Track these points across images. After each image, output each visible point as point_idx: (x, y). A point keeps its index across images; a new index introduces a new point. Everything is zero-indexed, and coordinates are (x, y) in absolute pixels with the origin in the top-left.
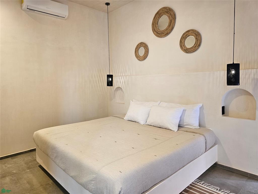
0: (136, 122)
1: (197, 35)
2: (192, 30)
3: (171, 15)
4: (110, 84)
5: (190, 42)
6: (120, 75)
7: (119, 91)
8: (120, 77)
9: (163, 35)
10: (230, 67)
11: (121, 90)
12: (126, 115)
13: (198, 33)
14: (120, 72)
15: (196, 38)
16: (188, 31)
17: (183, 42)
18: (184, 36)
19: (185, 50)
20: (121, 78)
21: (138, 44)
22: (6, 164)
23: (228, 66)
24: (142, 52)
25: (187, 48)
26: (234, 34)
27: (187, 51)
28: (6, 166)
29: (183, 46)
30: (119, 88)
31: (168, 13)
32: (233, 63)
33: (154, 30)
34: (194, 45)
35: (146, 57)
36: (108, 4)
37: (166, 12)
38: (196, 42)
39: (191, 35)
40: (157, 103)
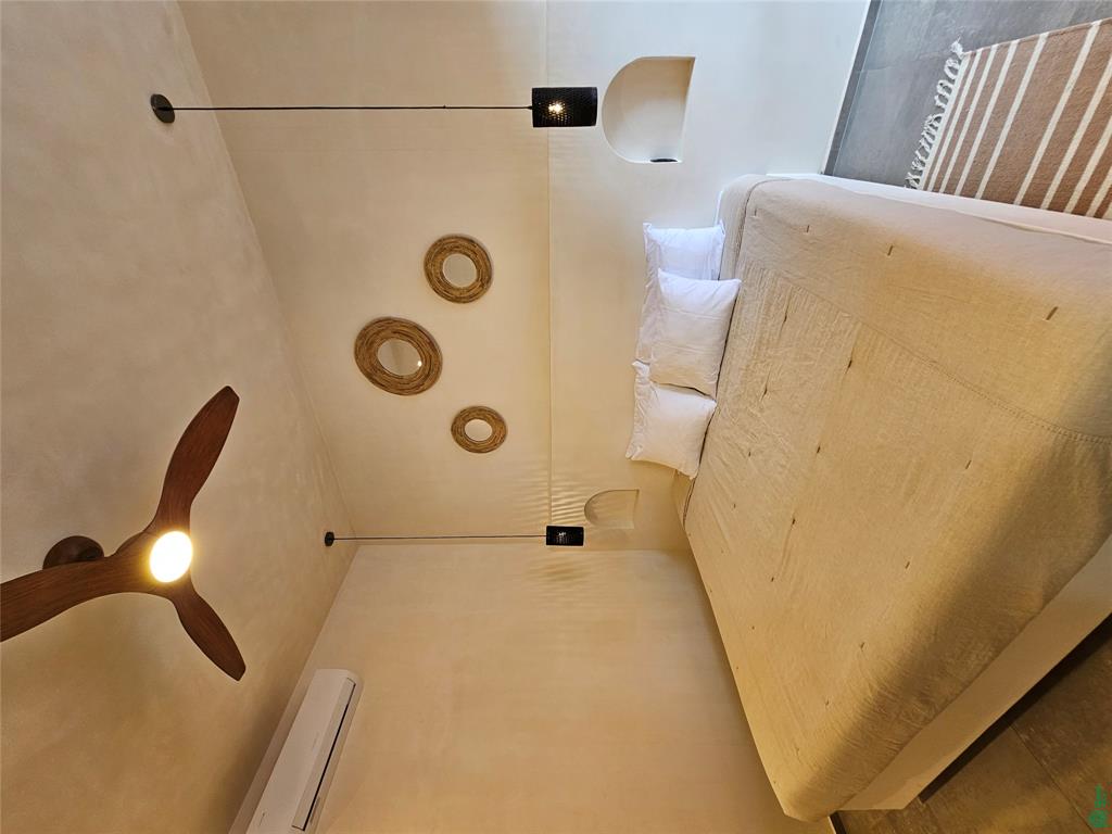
0: (706, 433)
1: (444, 247)
2: (426, 264)
3: (378, 333)
4: (574, 536)
5: (460, 271)
6: (546, 507)
7: (596, 511)
8: (553, 504)
9: (433, 360)
10: (542, 119)
11: (594, 505)
12: (681, 470)
13: (435, 245)
14: (537, 506)
15: (451, 250)
16: (429, 275)
17: (457, 294)
18: (441, 288)
19: (482, 286)
20: (556, 500)
21: (457, 441)
23: (536, 124)
24: (479, 429)
25: (477, 280)
26: (444, 108)
27: (485, 278)
29: (471, 293)
30: (588, 511)
31: (372, 343)
32: (530, 108)
33: (418, 386)
34: (469, 256)
35: (496, 414)
36: (329, 539)
37: (368, 349)
38: (460, 252)
39: (441, 268)
40: (640, 368)
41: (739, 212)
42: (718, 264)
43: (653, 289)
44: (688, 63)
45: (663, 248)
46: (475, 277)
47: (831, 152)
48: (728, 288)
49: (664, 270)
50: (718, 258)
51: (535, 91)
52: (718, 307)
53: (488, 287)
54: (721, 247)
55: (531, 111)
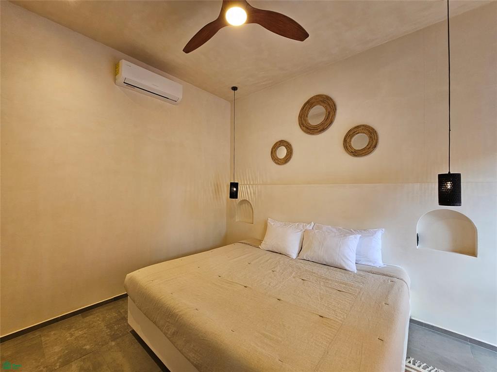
0: (280, 254)
1: (372, 134)
2: (363, 126)
3: (329, 105)
4: (234, 195)
5: (360, 142)
6: (246, 183)
7: (244, 205)
8: (247, 186)
9: (316, 131)
10: (443, 179)
11: (246, 205)
12: (263, 242)
13: (373, 129)
14: (246, 179)
15: (370, 137)
16: (358, 127)
17: (348, 141)
18: (351, 133)
19: (352, 152)
20: (249, 187)
21: (277, 143)
22: (71, 330)
23: (440, 176)
24: (282, 152)
25: (355, 150)
26: (450, 130)
27: (356, 153)
28: (72, 335)
29: (348, 147)
30: (245, 201)
31: (324, 103)
32: (449, 172)
33: (303, 124)
34: (367, 146)
35: (289, 160)
36: (235, 89)
37: (321, 101)
38: (369, 142)
39: (361, 133)
40: (310, 225)
41: (392, 274)
42: (363, 263)
43: (350, 232)
44: (474, 254)
45: (371, 237)
46: (357, 149)
47: (423, 323)
48: (352, 267)
49: (360, 237)
50: (367, 263)
51: (459, 175)
52: (342, 261)
53: (350, 155)
54: (372, 265)
55: (447, 173)
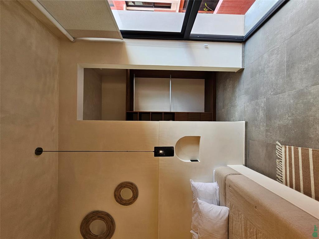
1: (122, 186)
2: (115, 192)
5: (127, 194)
9: (112, 228)
10: (157, 154)
13: (119, 185)
15: (125, 187)
16: (115, 196)
17: (124, 202)
18: (119, 200)
19: (134, 199)
25: (132, 197)
27: (135, 196)
29: (130, 202)
31: (89, 221)
32: (153, 152)
34: (131, 189)
37: (86, 224)
38: (128, 188)
39: (120, 193)
42: (218, 197)
43: (196, 204)
45: (198, 190)
46: (132, 196)
49: (200, 199)
50: (218, 195)
51: (155, 148)
52: (222, 219)
53: (136, 200)
54: (218, 191)
55: (154, 152)
